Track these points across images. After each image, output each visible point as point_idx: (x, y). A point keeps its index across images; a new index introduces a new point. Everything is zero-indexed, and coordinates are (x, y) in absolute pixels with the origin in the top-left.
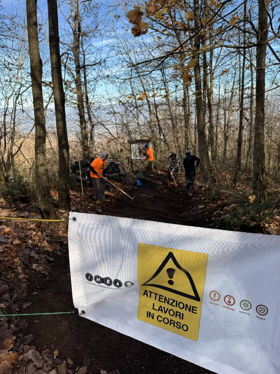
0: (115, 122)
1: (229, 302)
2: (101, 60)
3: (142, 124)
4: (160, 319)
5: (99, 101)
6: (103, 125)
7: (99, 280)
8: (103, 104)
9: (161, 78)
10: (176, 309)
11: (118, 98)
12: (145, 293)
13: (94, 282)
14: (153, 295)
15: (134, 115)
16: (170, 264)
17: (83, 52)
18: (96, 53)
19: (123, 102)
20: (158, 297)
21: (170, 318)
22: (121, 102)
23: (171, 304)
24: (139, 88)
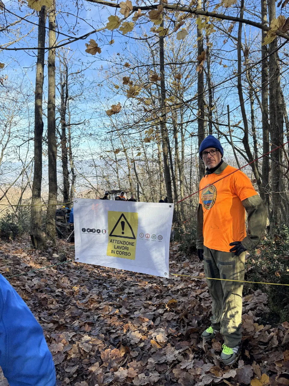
0: (96, 174)
1: (148, 237)
2: (85, 121)
3: (122, 178)
4: (118, 252)
5: (82, 155)
6: (85, 177)
7: (89, 230)
8: (85, 158)
9: (139, 138)
10: (125, 246)
11: (100, 153)
12: (111, 241)
13: (86, 232)
14: (115, 241)
15: (114, 169)
16: (123, 219)
17: (69, 113)
18: (80, 114)
19: (103, 156)
20: (117, 241)
21: (122, 251)
22: (101, 156)
23: (123, 244)
24: (119, 146)
